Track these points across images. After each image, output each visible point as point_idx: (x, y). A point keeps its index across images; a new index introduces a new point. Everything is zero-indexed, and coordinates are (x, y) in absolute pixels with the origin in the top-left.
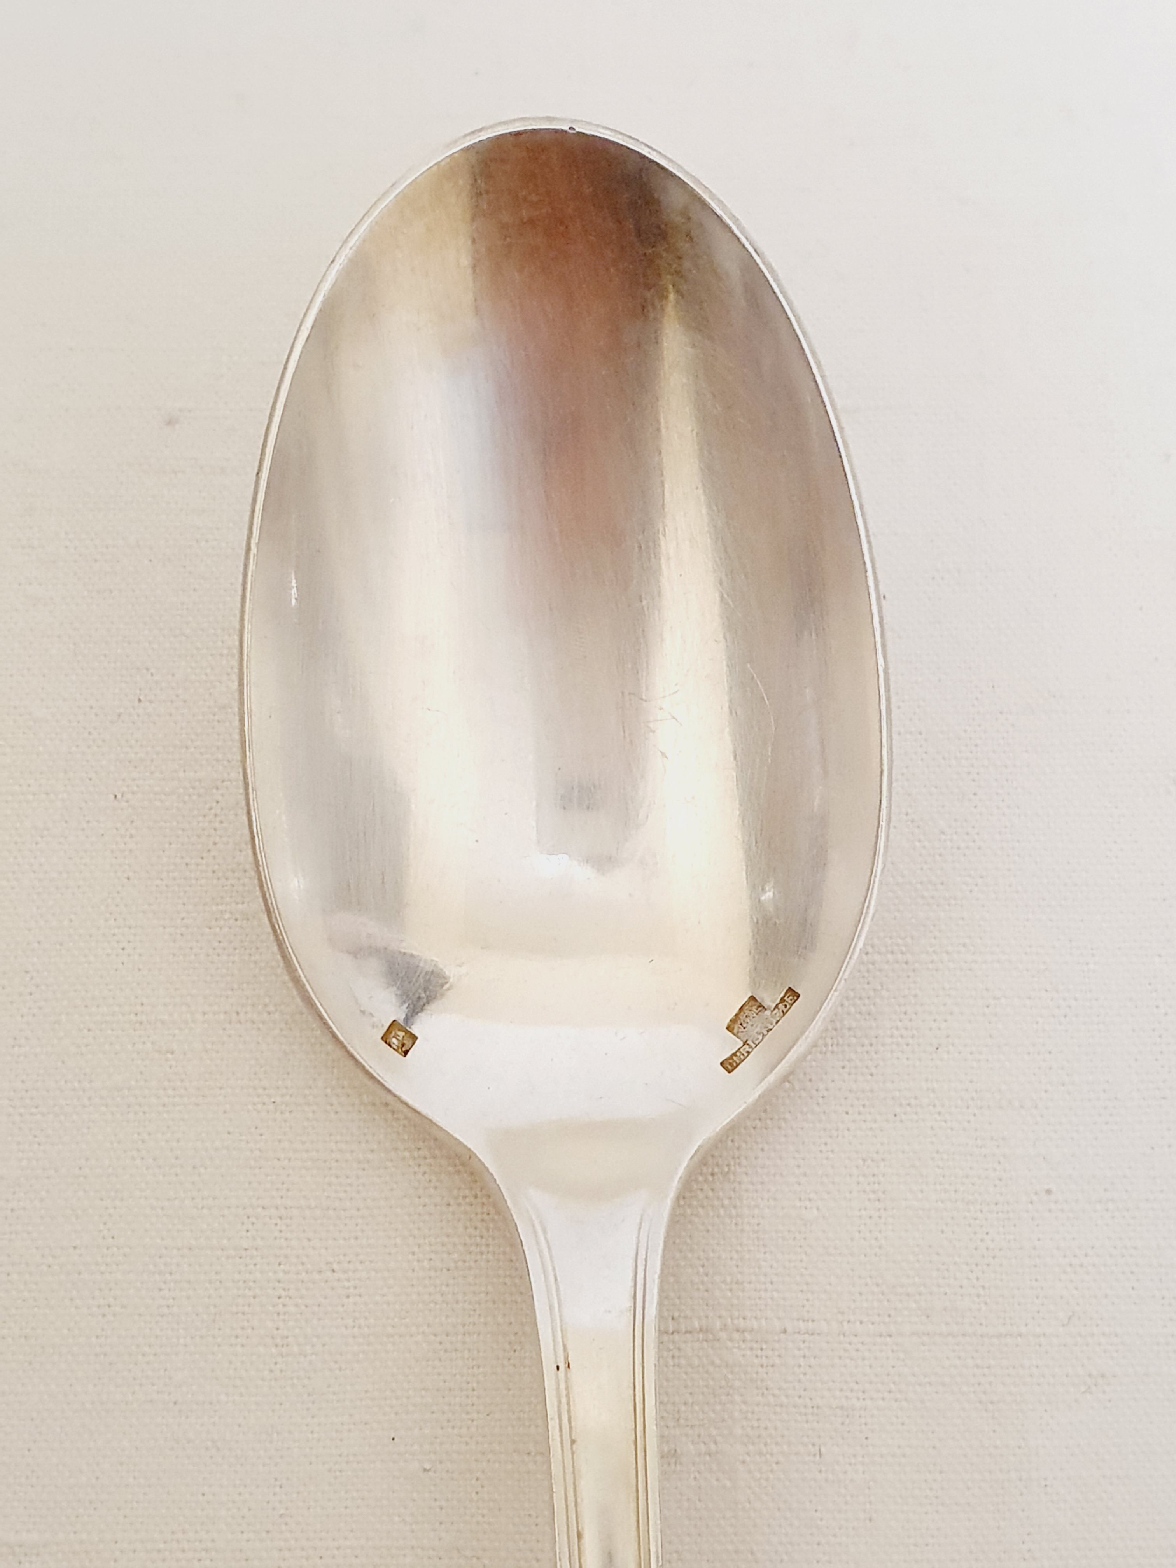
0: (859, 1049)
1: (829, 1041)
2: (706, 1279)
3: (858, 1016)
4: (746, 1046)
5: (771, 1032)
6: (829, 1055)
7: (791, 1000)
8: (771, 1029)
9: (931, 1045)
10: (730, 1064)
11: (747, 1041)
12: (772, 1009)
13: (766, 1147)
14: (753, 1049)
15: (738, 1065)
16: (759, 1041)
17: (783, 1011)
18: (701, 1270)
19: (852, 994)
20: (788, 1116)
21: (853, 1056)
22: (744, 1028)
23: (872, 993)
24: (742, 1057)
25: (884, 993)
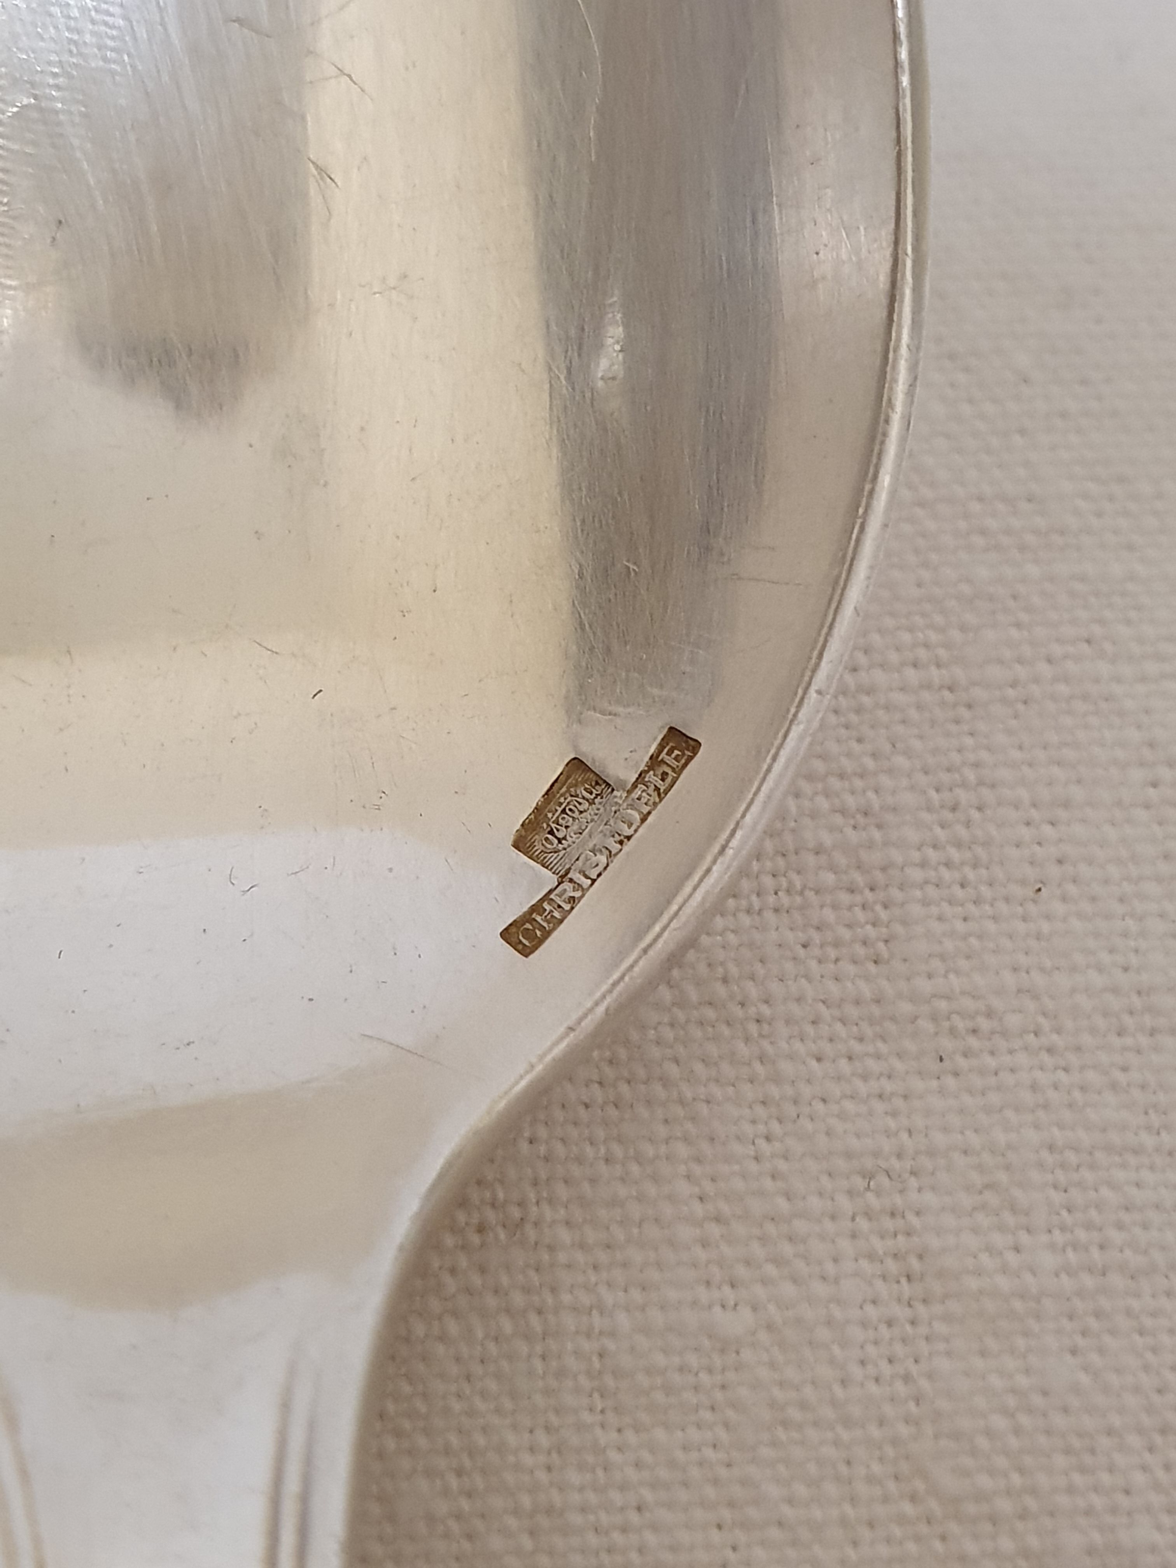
0: (845, 898)
1: (768, 882)
2: (465, 1505)
3: (838, 819)
4: (566, 885)
5: (628, 846)
6: (769, 915)
7: (677, 759)
8: (629, 838)
9: (1023, 882)
10: (527, 933)
11: (568, 872)
12: (629, 786)
13: (618, 1151)
14: (584, 891)
15: (547, 934)
16: (600, 868)
17: (657, 789)
18: (454, 1482)
19: (819, 766)
20: (673, 1070)
21: (829, 915)
22: (560, 842)
23: (870, 763)
24: (557, 914)
25: (900, 761)
